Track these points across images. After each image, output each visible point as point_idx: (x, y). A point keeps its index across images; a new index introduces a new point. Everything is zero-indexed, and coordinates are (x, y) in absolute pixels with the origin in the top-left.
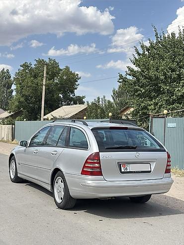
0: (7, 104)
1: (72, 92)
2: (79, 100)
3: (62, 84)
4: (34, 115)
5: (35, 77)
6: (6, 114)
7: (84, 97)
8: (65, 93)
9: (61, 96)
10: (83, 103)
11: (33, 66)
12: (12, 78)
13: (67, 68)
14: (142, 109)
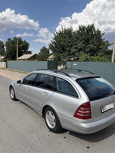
0: (3, 53)
1: (27, 50)
2: (30, 53)
3: (23, 47)
4: (14, 58)
5: (13, 44)
6: (3, 57)
7: (31, 51)
8: (24, 50)
9: (23, 51)
10: (31, 54)
11: (12, 40)
12: (4, 44)
13: (25, 41)
14: (58, 57)
